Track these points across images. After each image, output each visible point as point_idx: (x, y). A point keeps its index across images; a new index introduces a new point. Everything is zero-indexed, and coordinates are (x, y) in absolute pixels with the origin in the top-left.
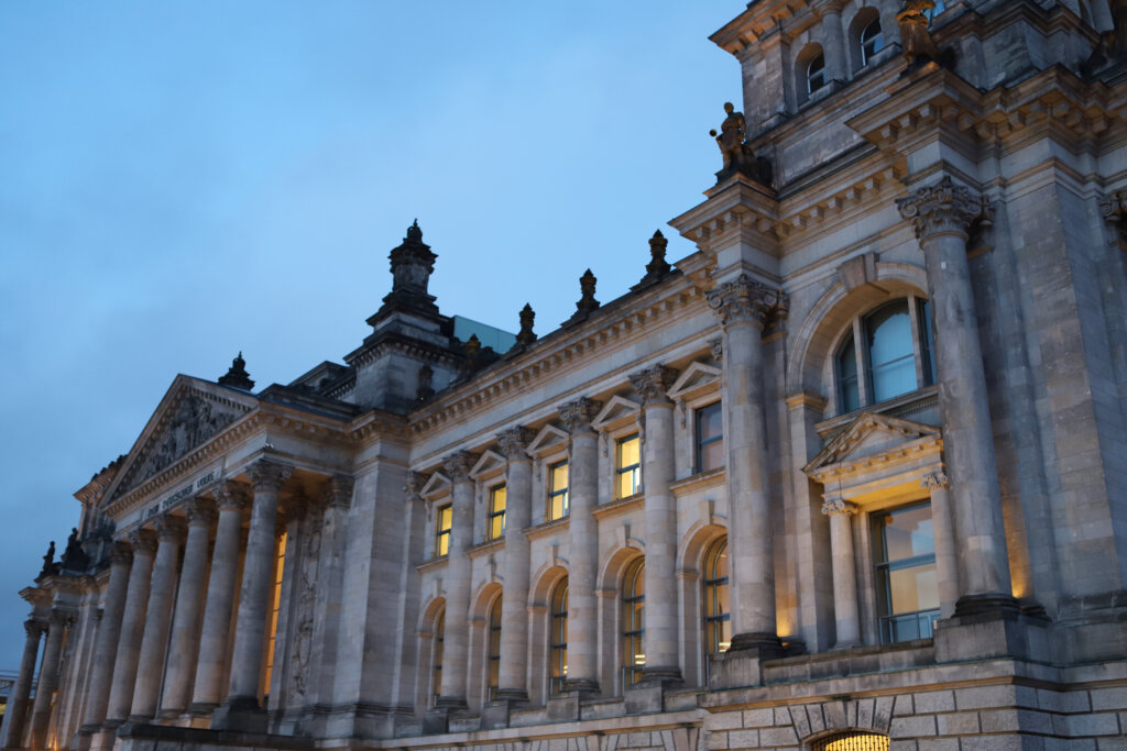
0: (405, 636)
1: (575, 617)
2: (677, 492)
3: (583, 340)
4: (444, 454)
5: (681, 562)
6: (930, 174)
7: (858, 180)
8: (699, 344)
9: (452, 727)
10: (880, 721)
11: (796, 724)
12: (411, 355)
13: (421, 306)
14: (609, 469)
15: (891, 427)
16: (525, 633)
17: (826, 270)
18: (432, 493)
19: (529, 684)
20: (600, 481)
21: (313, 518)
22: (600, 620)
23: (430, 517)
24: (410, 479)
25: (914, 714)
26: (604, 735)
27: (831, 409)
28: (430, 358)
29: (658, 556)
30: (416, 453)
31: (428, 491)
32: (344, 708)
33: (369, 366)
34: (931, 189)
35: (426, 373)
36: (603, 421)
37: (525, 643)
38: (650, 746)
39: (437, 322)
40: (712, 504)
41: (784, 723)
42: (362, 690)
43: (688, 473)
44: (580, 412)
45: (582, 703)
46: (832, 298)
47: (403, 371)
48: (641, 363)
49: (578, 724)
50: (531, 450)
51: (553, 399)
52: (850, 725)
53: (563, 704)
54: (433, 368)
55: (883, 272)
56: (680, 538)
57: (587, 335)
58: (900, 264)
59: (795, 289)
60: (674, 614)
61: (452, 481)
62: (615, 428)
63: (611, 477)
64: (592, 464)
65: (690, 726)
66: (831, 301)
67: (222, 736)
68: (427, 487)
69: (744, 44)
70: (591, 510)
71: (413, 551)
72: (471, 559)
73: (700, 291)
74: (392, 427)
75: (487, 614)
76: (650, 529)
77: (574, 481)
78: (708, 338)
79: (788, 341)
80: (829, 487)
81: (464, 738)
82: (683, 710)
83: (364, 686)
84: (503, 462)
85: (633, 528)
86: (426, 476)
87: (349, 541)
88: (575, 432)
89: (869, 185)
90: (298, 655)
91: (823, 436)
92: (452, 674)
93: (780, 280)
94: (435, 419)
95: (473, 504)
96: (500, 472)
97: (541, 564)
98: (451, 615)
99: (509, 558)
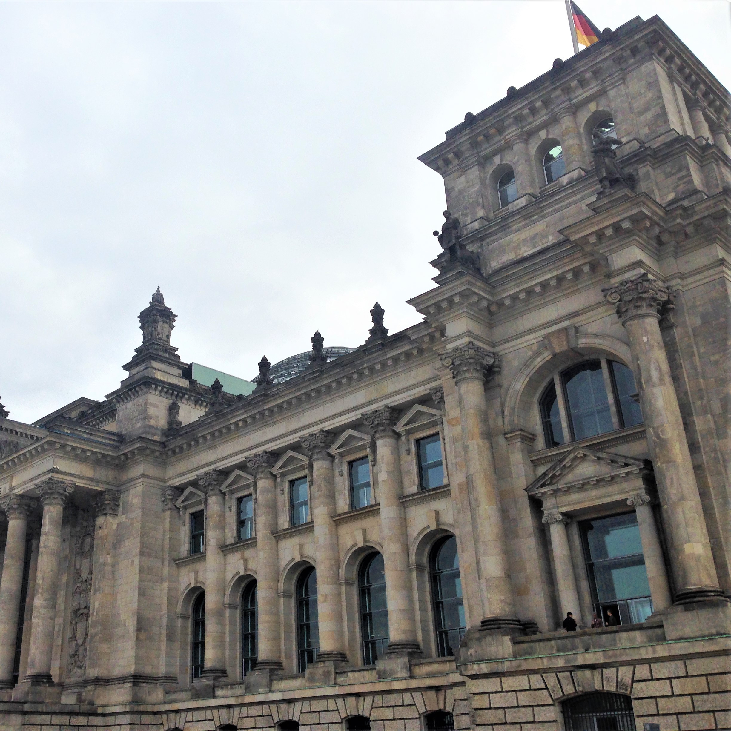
0: (168, 617)
1: (325, 601)
2: (407, 504)
3: (322, 386)
4: (196, 473)
5: (413, 558)
6: (629, 270)
7: (560, 271)
8: (420, 391)
9: (217, 693)
10: (623, 685)
11: (549, 687)
12: (163, 394)
13: (167, 355)
14: (345, 485)
15: (599, 458)
16: (277, 614)
17: (533, 338)
18: (187, 503)
19: (283, 655)
20: (337, 494)
21: (85, 524)
22: (344, 604)
23: (184, 522)
24: (168, 492)
25: (652, 680)
26: (360, 696)
27: (540, 443)
28: (177, 396)
29: (395, 553)
30: (171, 472)
31: (183, 502)
32: (122, 680)
33: (128, 402)
34: (631, 281)
35: (173, 409)
36: (339, 447)
37: (278, 622)
38: (403, 705)
39: (179, 367)
40: (437, 513)
41: (538, 687)
42: (136, 663)
43: (415, 489)
44: (318, 442)
45: (338, 671)
46: (539, 359)
47: (157, 406)
48: (371, 404)
49: (337, 688)
50: (276, 469)
51: (294, 432)
52: (597, 688)
53: (321, 671)
54: (179, 404)
55: (583, 342)
56: (411, 540)
57: (325, 382)
59: (506, 351)
60: (411, 601)
61: (206, 494)
62: (349, 452)
63: (346, 492)
64: (330, 481)
65: (437, 689)
66: (539, 362)
67: (27, 707)
68: (182, 498)
69: (447, 162)
70: (332, 517)
71: (173, 548)
72: (225, 555)
73: (421, 351)
74: (153, 451)
75: (238, 600)
76: (387, 532)
77: (317, 494)
78: (428, 386)
79: (503, 391)
80: (548, 504)
81: (231, 701)
82: (430, 675)
83: (138, 659)
84: (251, 479)
85: (369, 531)
86: (180, 489)
87: (117, 544)
88: (315, 457)
89: (570, 276)
90: (74, 637)
91: (535, 463)
92: (213, 648)
93: (493, 344)
94: (189, 445)
95: (224, 512)
96: (247, 486)
97: (288, 560)
98: (210, 601)
99: (261, 554)
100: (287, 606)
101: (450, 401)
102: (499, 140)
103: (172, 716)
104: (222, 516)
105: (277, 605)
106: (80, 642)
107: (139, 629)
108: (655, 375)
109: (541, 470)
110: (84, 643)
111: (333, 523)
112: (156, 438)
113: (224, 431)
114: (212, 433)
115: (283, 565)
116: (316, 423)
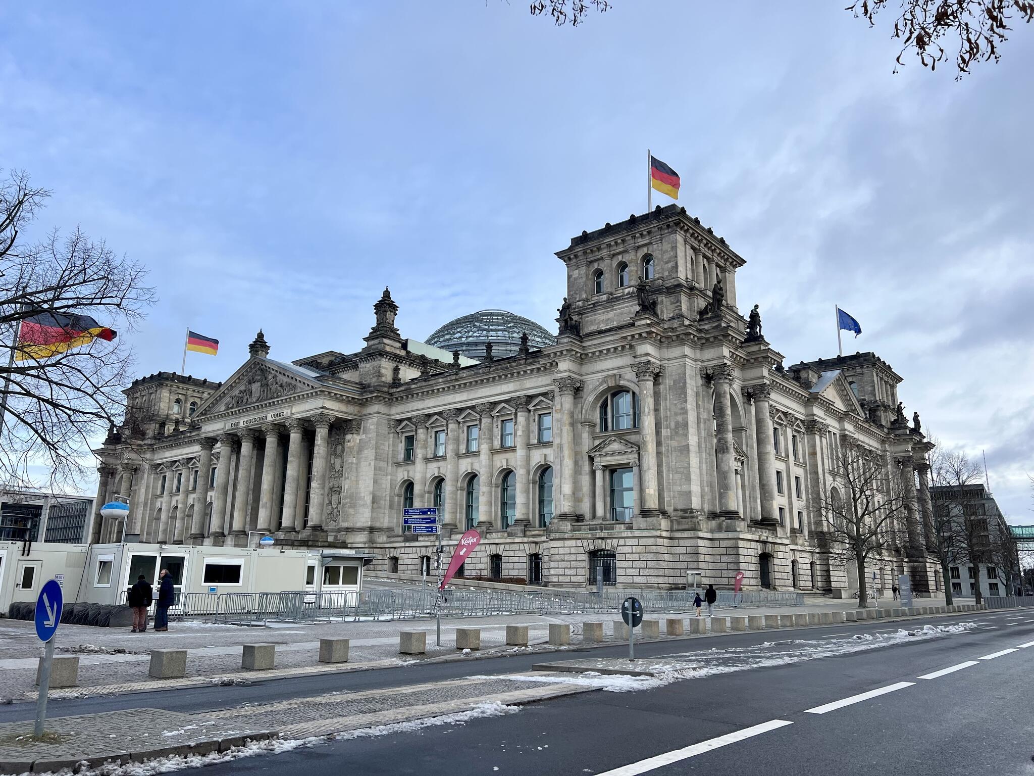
0: (390, 495)
1: (482, 494)
2: (531, 448)
4: (411, 414)
5: (531, 477)
6: (644, 357)
8: (543, 390)
9: (420, 539)
10: (613, 547)
11: (584, 546)
12: (390, 361)
13: (392, 334)
14: (498, 433)
15: (621, 442)
16: (456, 499)
17: (600, 376)
18: (404, 430)
19: (458, 521)
20: (493, 437)
21: (338, 437)
22: (493, 497)
23: (401, 441)
24: (392, 423)
25: (625, 546)
26: (498, 545)
27: (598, 429)
28: (398, 362)
29: (522, 473)
30: (394, 411)
31: (401, 429)
32: (362, 529)
33: (365, 363)
34: (644, 362)
35: (396, 370)
36: (496, 413)
37: (456, 504)
38: (519, 550)
39: (400, 342)
40: (546, 455)
41: (580, 546)
42: (371, 521)
43: (535, 441)
44: (486, 407)
45: (488, 531)
47: (386, 369)
48: (516, 392)
49: (486, 540)
50: (460, 419)
51: (472, 399)
52: (603, 548)
54: (400, 367)
55: (621, 382)
56: (531, 467)
58: (628, 381)
59: (587, 380)
60: (528, 498)
61: (416, 427)
62: (502, 416)
63: (499, 437)
64: (491, 430)
65: (536, 543)
66: (601, 388)
67: (310, 543)
68: (401, 427)
69: (570, 259)
70: (490, 450)
71: (393, 457)
72: (426, 464)
73: (545, 368)
74: (384, 398)
75: (433, 489)
76: (519, 463)
77: (482, 436)
78: (547, 388)
79: (583, 400)
80: (596, 460)
81: (429, 544)
82: (534, 536)
83: (372, 519)
84: (445, 422)
85: (510, 460)
86: (400, 421)
87: (360, 451)
88: (483, 416)
89: (620, 349)
90: (330, 503)
91: (594, 438)
93: (581, 375)
94: (407, 396)
95: (426, 438)
96: (443, 426)
97: (464, 470)
98: (417, 489)
99: (449, 466)
100: (462, 495)
101: (557, 399)
102: (598, 255)
103: (392, 550)
104: (426, 440)
105: (456, 495)
106: (334, 507)
107: (373, 503)
108: (647, 410)
109: (597, 442)
110: (337, 507)
111: (491, 454)
112: (386, 389)
113: (430, 392)
114: (423, 393)
115: (461, 473)
116: (485, 397)
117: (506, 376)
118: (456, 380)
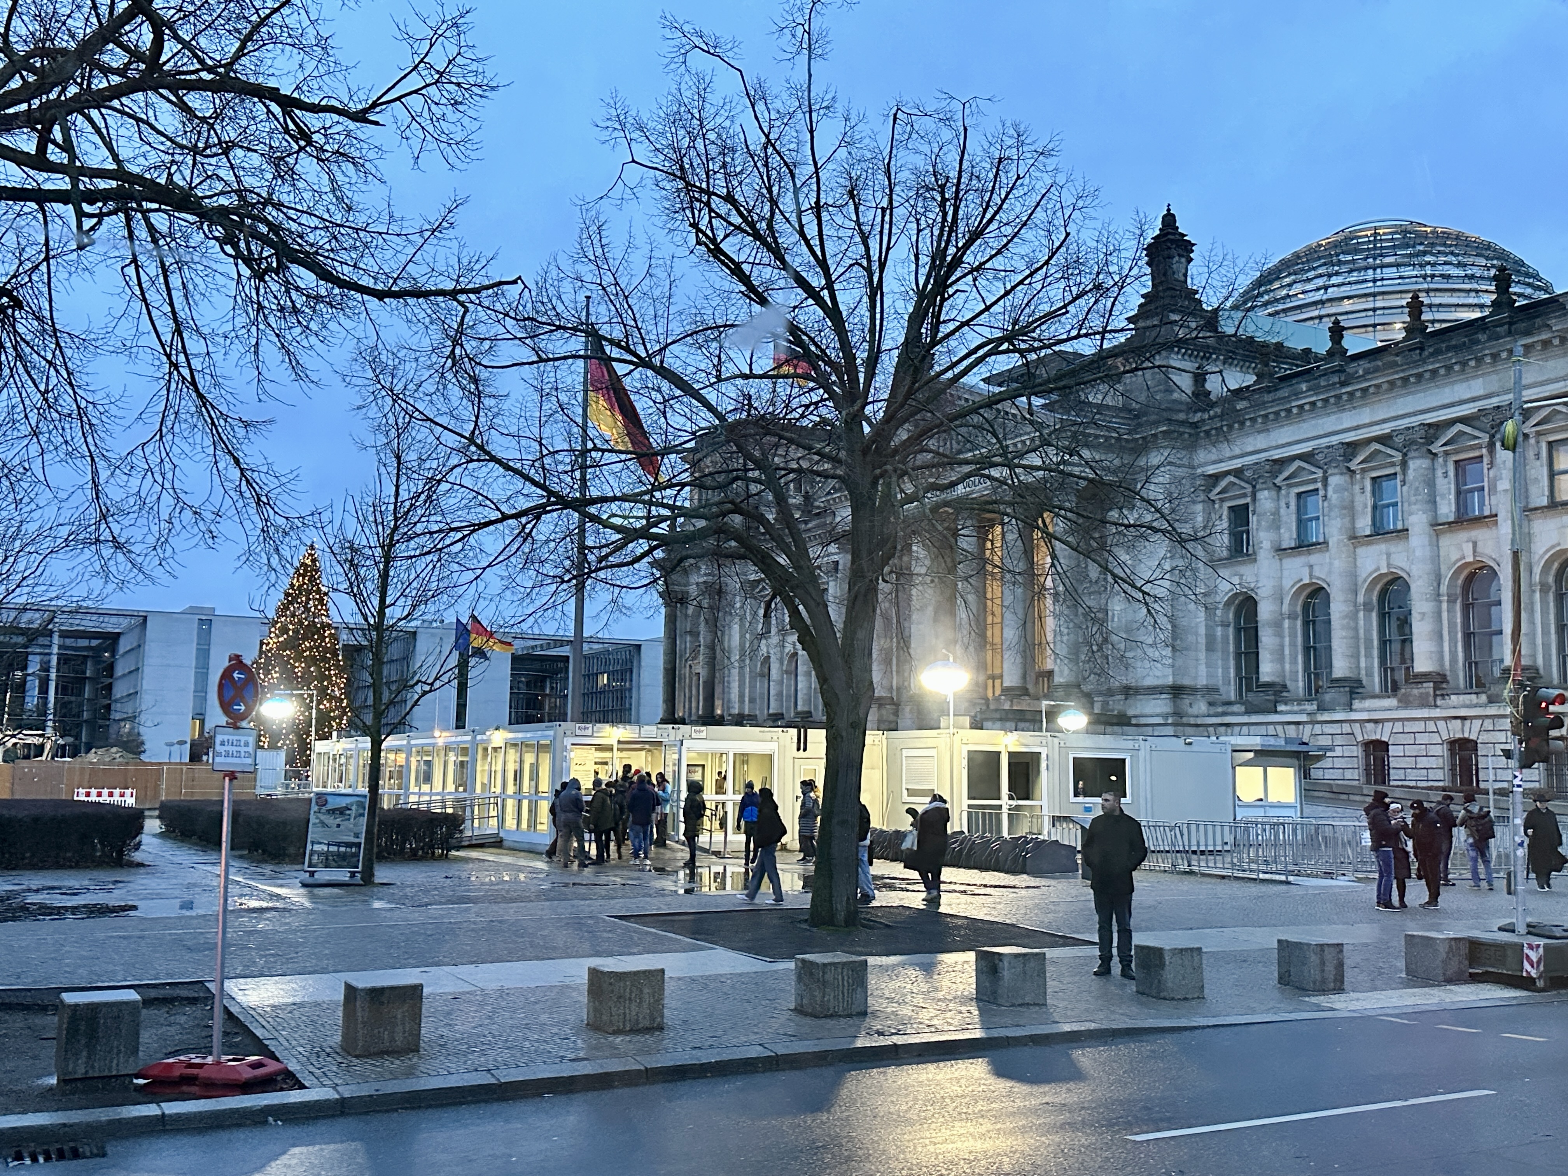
0: (1206, 626)
1: (1422, 619)
2: (1532, 517)
3: (1425, 371)
4: (1240, 461)
9: (1279, 708)
12: (1186, 357)
13: (1186, 302)
14: (1450, 489)
16: (1356, 629)
18: (1225, 495)
19: (1363, 672)
20: (1438, 499)
22: (1445, 622)
23: (1221, 517)
24: (1200, 481)
26: (1466, 720)
28: (1202, 359)
30: (1202, 458)
31: (1219, 493)
32: (1156, 690)
35: (1199, 375)
36: (1442, 446)
37: (1356, 638)
39: (1202, 317)
42: (1174, 674)
43: (1543, 501)
44: (1418, 436)
45: (1438, 692)
47: (1179, 374)
48: (1491, 397)
49: (1437, 710)
50: (1355, 464)
51: (1384, 421)
53: (1417, 693)
54: (1206, 368)
56: (1535, 557)
57: (1431, 367)
61: (1254, 487)
62: (1457, 452)
63: (1452, 497)
64: (1431, 484)
68: (1218, 489)
70: (1432, 525)
71: (1207, 549)
72: (1281, 560)
74: (1181, 434)
75: (1299, 609)
77: (1413, 499)
81: (1304, 718)
83: (1175, 671)
84: (1320, 474)
85: (1479, 544)
86: (1216, 478)
88: (1411, 454)
92: (1272, 661)
94: (1230, 427)
95: (1278, 509)
96: (1314, 480)
97: (1370, 569)
98: (1265, 611)
99: (1336, 563)
100: (1367, 619)
104: (1276, 513)
105: (1355, 618)
107: (1175, 639)
111: (1432, 532)
112: (1182, 416)
113: (1283, 414)
114: (1266, 416)
115: (1364, 575)
116: (1415, 414)
117: (1464, 364)
118: (1343, 384)
